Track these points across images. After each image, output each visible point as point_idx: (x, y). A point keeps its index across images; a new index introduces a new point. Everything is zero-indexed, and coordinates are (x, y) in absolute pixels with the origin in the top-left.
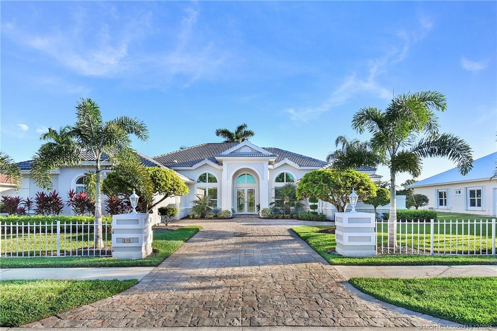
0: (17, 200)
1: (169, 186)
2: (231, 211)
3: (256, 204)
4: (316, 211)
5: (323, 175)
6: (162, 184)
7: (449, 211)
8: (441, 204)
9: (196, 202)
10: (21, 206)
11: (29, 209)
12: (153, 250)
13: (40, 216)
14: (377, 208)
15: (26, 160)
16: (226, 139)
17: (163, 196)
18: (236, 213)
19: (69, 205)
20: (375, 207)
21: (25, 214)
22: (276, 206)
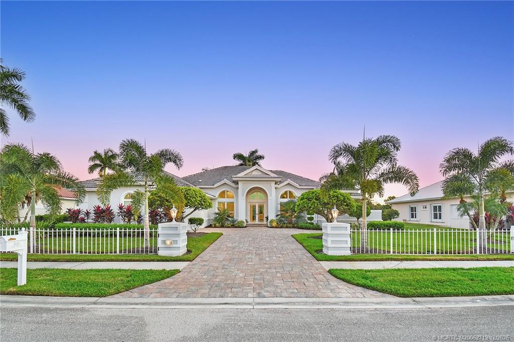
0: (79, 211)
1: (198, 201)
2: (245, 221)
3: (265, 215)
4: (312, 221)
5: (316, 194)
6: (193, 200)
7: (418, 223)
8: (412, 217)
9: (217, 214)
10: (81, 216)
11: (88, 218)
12: (187, 250)
13: (97, 224)
14: (359, 220)
15: (85, 180)
16: (241, 162)
17: (192, 209)
18: (249, 223)
19: (119, 216)
20: (358, 219)
21: (85, 222)
22: (281, 217)
